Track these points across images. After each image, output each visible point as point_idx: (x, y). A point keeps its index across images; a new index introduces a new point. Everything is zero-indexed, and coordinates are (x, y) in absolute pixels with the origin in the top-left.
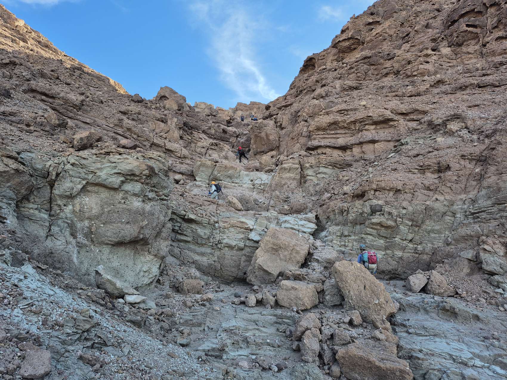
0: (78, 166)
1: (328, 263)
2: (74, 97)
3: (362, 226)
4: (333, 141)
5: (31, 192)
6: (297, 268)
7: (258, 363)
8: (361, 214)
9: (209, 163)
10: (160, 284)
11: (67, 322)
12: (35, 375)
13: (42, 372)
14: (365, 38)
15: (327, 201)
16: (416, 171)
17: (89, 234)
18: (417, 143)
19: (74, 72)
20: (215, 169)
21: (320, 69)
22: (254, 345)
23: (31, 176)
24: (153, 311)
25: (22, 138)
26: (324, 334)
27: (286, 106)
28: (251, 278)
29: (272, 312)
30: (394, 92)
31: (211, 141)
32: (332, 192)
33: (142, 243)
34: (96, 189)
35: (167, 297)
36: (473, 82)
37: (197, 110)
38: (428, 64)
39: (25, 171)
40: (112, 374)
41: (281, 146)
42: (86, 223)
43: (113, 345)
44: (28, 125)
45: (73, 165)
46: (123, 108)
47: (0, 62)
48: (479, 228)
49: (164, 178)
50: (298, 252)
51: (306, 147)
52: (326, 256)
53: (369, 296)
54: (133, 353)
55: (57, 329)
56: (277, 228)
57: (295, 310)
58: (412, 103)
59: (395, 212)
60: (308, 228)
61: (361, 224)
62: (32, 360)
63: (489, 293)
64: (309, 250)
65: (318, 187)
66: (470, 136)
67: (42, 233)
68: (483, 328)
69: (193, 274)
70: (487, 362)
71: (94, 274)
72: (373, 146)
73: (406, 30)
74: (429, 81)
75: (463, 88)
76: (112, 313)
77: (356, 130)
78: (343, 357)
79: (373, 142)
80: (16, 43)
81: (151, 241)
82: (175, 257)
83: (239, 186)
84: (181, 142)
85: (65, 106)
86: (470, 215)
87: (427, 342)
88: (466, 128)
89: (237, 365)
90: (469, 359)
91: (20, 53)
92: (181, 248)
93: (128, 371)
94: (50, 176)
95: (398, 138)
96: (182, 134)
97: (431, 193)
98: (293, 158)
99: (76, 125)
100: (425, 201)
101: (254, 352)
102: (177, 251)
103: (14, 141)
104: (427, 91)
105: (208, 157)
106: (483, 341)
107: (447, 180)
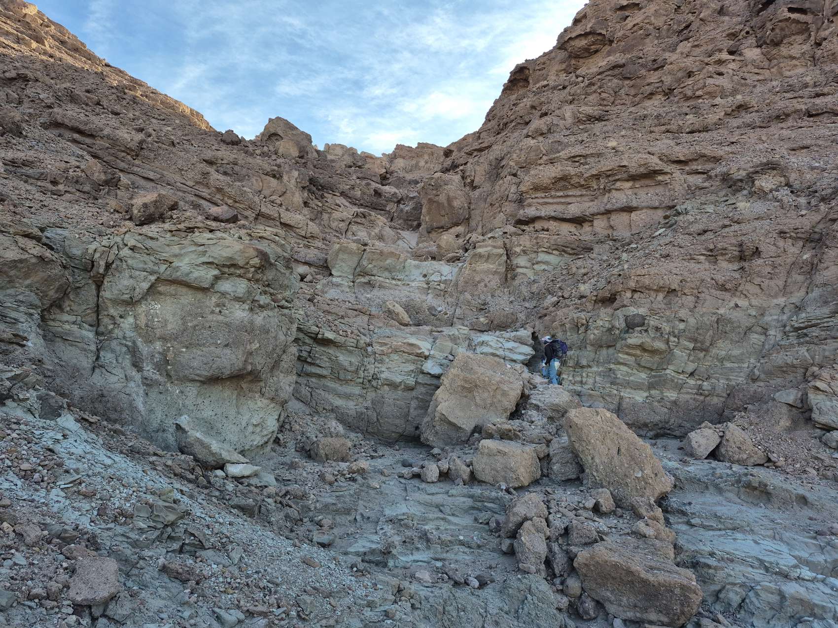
0: (141, 251)
1: (554, 410)
2: (128, 136)
3: (611, 350)
4: (560, 208)
5: (66, 294)
6: (504, 420)
7: (447, 574)
8: (610, 330)
9: (354, 246)
10: (280, 445)
11: (139, 510)
12: (94, 599)
13: (106, 594)
14: (614, 32)
15: (551, 309)
16: (702, 257)
17: (163, 364)
18: (702, 212)
19: (125, 93)
20: (364, 257)
21: (538, 86)
22: (439, 544)
23: (65, 267)
24: (272, 490)
25: (46, 204)
26: (554, 527)
27: (480, 150)
28: (428, 435)
29: (465, 491)
30: (663, 125)
31: (356, 209)
32: (560, 294)
33: (250, 378)
34: (172, 289)
35: (292, 466)
36: (798, 107)
37: (329, 157)
38: (721, 77)
39: (54, 259)
40: (217, 595)
41: (473, 217)
42: (158, 346)
43: (214, 547)
44: (54, 183)
45: (132, 249)
46: (209, 154)
47: (2, 76)
48: (806, 354)
49: (285, 272)
50: (505, 394)
51: (516, 219)
52: (552, 400)
53: (626, 465)
54: (246, 560)
55: (122, 521)
56: (470, 354)
57: (504, 488)
58: (695, 143)
59: (666, 327)
60: (520, 353)
61: (609, 347)
62: (88, 574)
63: (822, 460)
64: (523, 390)
65: (536, 285)
66: (794, 198)
67: (86, 363)
68: (814, 517)
69: (332, 430)
70: (821, 572)
71: (172, 429)
72: (628, 217)
73: (684, 19)
74: (724, 106)
75: (781, 117)
76: (208, 494)
77: (599, 189)
78: (586, 564)
79: (629, 209)
80: (26, 44)
81: (264, 375)
82: (302, 401)
83: (404, 284)
84: (306, 211)
85: (112, 151)
86: (792, 332)
87: (722, 539)
88: (788, 185)
89: (413, 576)
90: (792, 567)
91: (33, 62)
92: (312, 386)
93: (241, 590)
94: (95, 268)
95: (671, 204)
96: (307, 199)
97: (727, 295)
98: (493, 237)
99: (133, 183)
100: (717, 309)
101: (438, 556)
102: (305, 391)
103: (33, 210)
104: (719, 124)
105: (350, 237)
106: (815, 538)
107: (754, 273)
